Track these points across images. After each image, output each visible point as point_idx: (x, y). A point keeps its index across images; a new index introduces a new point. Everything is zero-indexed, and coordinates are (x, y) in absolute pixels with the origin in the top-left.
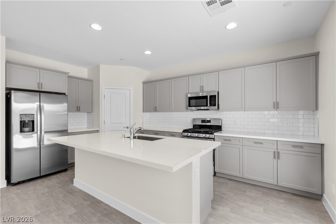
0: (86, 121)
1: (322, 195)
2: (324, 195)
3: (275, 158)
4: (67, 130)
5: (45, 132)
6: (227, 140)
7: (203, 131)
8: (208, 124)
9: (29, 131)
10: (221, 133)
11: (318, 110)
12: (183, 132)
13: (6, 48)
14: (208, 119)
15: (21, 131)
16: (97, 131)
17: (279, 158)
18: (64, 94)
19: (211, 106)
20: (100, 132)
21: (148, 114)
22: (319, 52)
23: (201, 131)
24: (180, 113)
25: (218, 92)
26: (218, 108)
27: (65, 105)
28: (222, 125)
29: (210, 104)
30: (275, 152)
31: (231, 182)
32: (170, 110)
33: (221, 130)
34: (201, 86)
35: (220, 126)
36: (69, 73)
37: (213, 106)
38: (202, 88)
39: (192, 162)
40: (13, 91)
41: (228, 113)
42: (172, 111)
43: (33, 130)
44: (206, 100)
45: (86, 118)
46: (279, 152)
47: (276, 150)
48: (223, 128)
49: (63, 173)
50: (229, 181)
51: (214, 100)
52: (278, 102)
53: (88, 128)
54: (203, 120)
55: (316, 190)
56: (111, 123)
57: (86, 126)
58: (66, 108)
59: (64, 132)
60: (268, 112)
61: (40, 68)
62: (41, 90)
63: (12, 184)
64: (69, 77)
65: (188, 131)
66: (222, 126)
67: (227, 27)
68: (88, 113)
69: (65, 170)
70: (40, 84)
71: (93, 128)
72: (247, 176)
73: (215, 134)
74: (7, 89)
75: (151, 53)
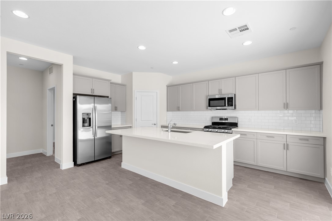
0: (120, 119)
1: (324, 179)
2: (326, 178)
3: (284, 149)
4: (111, 126)
5: (98, 127)
6: (243, 134)
7: (223, 127)
8: (226, 121)
9: (88, 126)
10: (238, 129)
11: (322, 109)
12: (204, 128)
13: (73, 64)
14: (226, 118)
15: (83, 126)
16: (131, 127)
17: (288, 149)
18: (108, 97)
19: (229, 106)
20: (132, 128)
21: (170, 113)
22: (323, 62)
23: (220, 127)
24: (200, 112)
25: (235, 94)
26: (235, 108)
27: (110, 105)
28: (238, 122)
29: (228, 104)
30: (284, 144)
31: (247, 169)
32: (191, 109)
33: (237, 127)
34: (219, 90)
35: (236, 123)
36: (111, 80)
37: (230, 106)
38: (220, 91)
39: (221, 146)
40: (78, 96)
41: (244, 112)
42: (193, 111)
43: (90, 125)
44: (224, 101)
45: (120, 117)
46: (288, 144)
47: (285, 143)
48: (239, 125)
49: (109, 159)
50: (245, 169)
51: (231, 101)
52: (287, 103)
53: (122, 124)
54: (222, 118)
55: (319, 175)
56: (141, 121)
57: (120, 123)
58: (110, 108)
59: (109, 127)
60: (279, 111)
61: (92, 78)
62: (93, 94)
63: (78, 165)
64: (111, 83)
65: (208, 127)
66: (238, 124)
67: (244, 44)
68: (121, 112)
69: (110, 157)
70: (92, 90)
71: (126, 125)
72: (260, 164)
73: (233, 129)
74: (74, 94)
75: (177, 63)
